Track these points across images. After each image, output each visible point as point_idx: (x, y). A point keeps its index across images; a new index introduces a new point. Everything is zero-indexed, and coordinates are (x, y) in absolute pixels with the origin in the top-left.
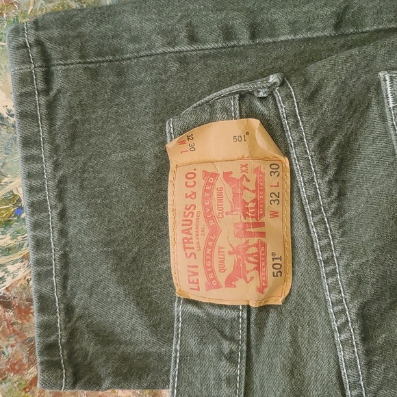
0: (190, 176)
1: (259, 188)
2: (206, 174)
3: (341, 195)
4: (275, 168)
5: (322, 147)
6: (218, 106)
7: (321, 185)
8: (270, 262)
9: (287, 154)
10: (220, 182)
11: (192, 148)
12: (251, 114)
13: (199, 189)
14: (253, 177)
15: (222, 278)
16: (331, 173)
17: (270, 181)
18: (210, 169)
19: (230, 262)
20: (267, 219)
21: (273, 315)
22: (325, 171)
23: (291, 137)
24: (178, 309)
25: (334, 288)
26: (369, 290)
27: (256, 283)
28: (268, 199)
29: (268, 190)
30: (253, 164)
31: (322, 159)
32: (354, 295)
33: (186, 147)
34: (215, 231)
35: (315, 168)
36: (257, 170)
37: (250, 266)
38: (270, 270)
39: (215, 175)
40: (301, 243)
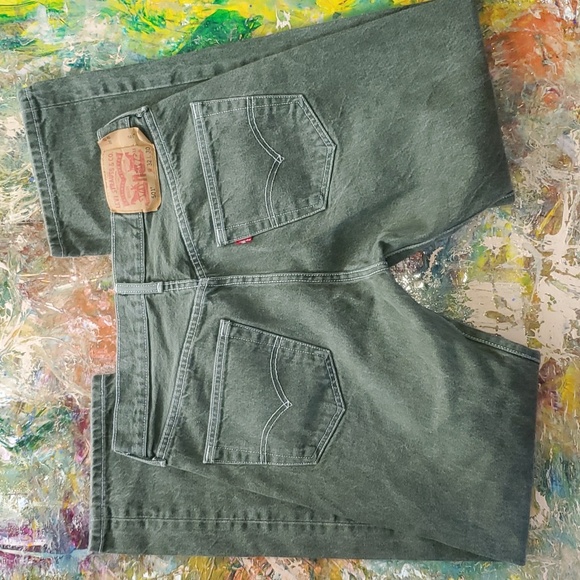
0: (111, 155)
1: (142, 159)
2: (117, 154)
3: (179, 159)
4: (148, 148)
5: (168, 138)
6: (120, 123)
7: (169, 156)
8: (150, 192)
9: (153, 143)
10: (124, 157)
11: (110, 142)
12: (135, 125)
13: (115, 161)
14: (138, 154)
15: (130, 200)
16: (173, 150)
17: (147, 156)
18: (119, 151)
19: (132, 193)
20: (147, 172)
21: (154, 215)
23: (154, 135)
24: (112, 218)
25: (176, 200)
26: (189, 199)
27: (143, 203)
28: (146, 164)
29: (146, 160)
30: (138, 148)
31: (169, 144)
32: (184, 202)
33: (107, 142)
34: (124, 179)
35: (166, 148)
36: (140, 151)
37: (141, 194)
38: (151, 196)
39: (122, 154)
40: (163, 183)
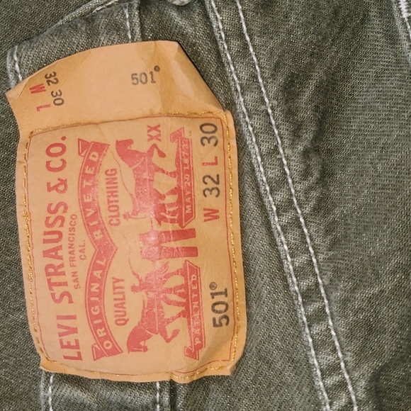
0: (56, 150)
4: (209, 130)
8: (207, 301)
10: (110, 160)
11: (58, 100)
15: (121, 335)
18: (92, 136)
19: (135, 304)
20: (198, 223)
22: (296, 134)
27: (183, 341)
28: (199, 187)
29: (199, 172)
38: (208, 316)
